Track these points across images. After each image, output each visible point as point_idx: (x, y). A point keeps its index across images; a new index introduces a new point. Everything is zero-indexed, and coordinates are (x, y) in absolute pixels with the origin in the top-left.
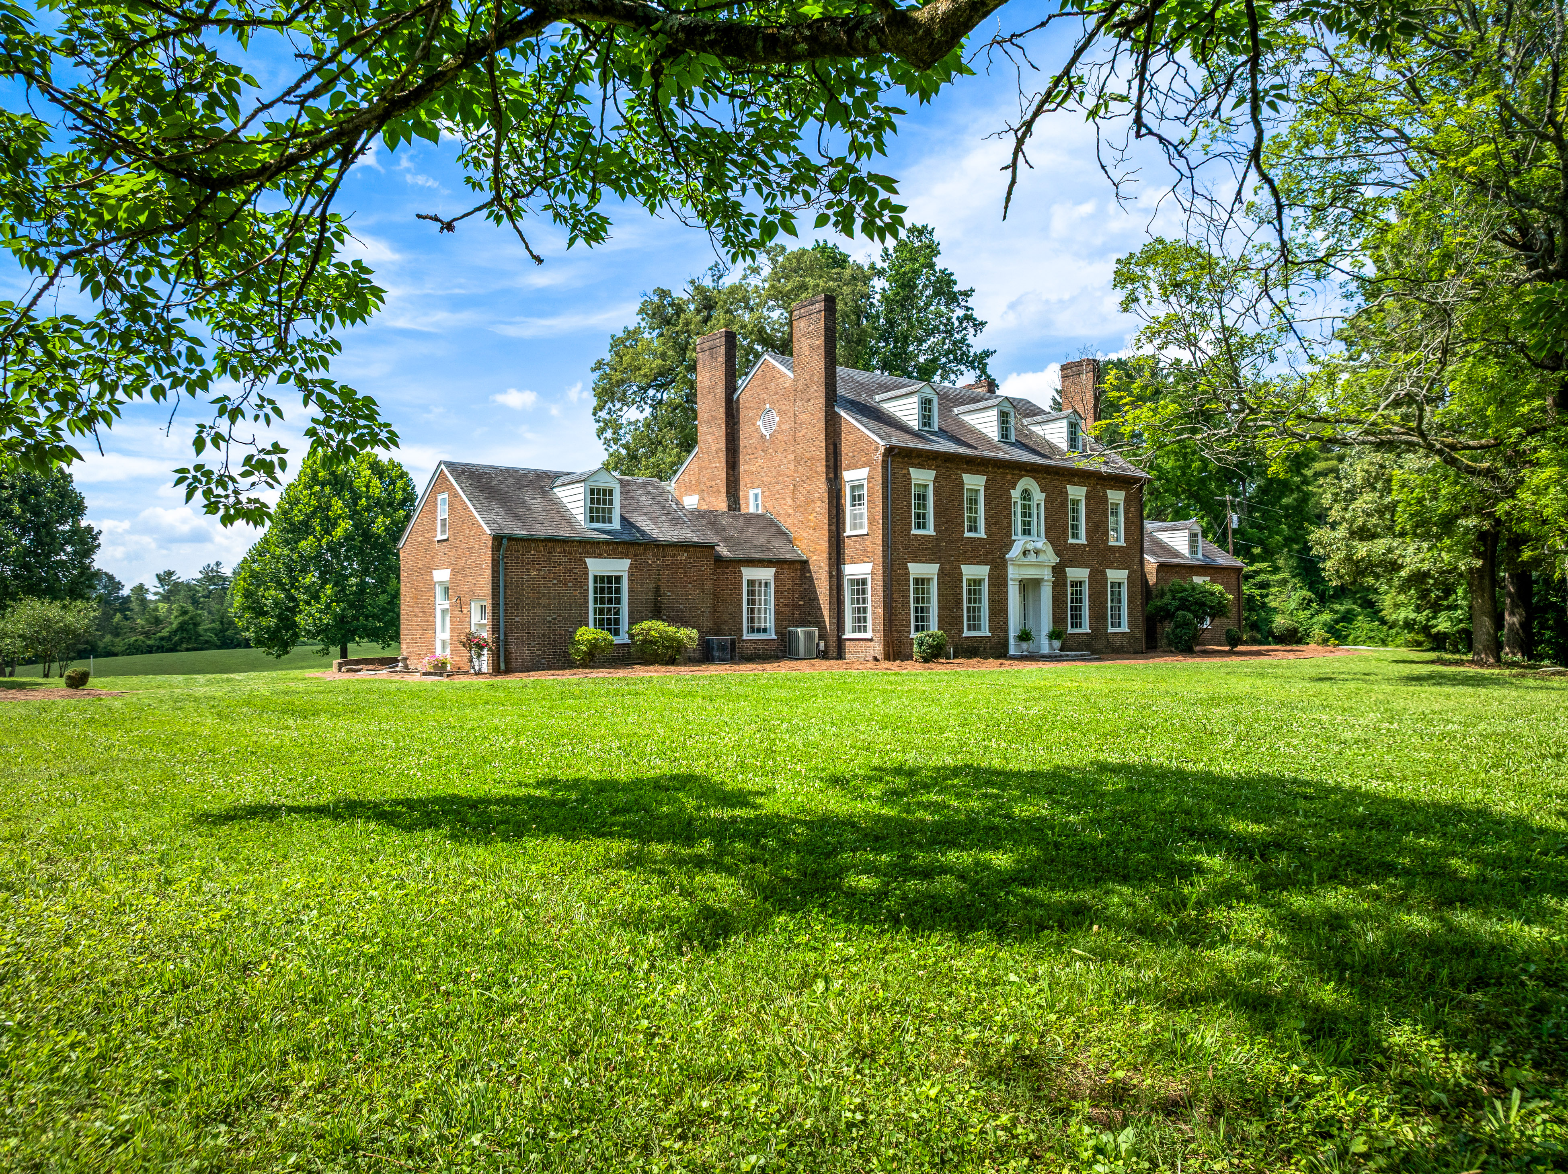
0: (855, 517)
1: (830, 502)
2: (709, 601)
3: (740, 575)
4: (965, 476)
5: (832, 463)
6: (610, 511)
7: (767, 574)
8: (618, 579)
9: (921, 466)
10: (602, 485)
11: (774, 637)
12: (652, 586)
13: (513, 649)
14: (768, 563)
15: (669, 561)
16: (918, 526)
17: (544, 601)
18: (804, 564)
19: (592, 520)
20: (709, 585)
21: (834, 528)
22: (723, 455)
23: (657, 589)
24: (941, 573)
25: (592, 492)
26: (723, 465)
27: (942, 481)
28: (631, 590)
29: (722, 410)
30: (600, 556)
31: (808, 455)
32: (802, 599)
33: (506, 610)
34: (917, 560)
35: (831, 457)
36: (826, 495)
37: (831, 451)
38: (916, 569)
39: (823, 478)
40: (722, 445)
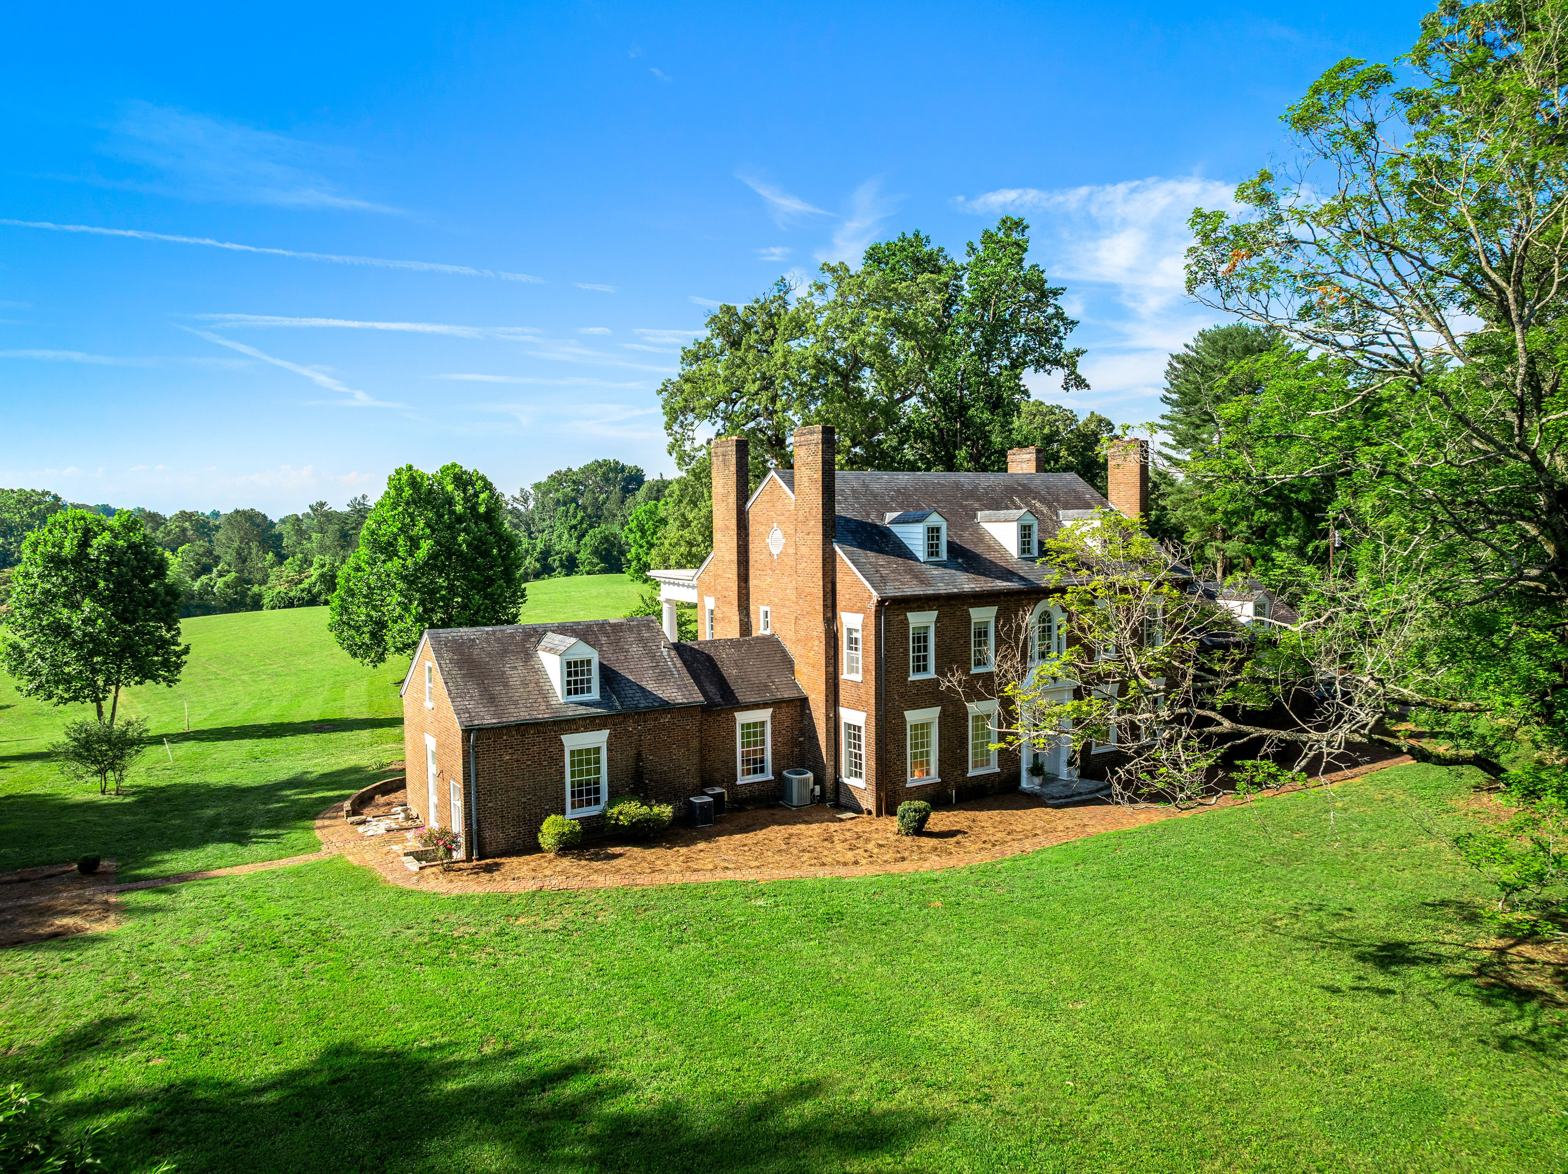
0: (851, 659)
1: (827, 644)
2: (695, 759)
3: (734, 720)
4: (972, 611)
5: (829, 602)
6: (589, 681)
7: (764, 715)
8: (597, 750)
9: (920, 609)
10: (578, 658)
11: (771, 777)
12: (632, 752)
13: (487, 834)
14: (764, 705)
15: (651, 724)
16: (918, 669)
17: (517, 783)
18: (803, 702)
19: (569, 693)
20: (695, 743)
21: (831, 669)
22: (734, 567)
23: (639, 755)
24: (942, 717)
25: (569, 664)
26: (735, 578)
27: (946, 621)
28: (610, 760)
29: (734, 521)
30: (577, 731)
31: (807, 590)
32: (803, 735)
33: (478, 798)
34: (915, 705)
35: (829, 596)
36: (823, 635)
37: (829, 590)
38: (912, 717)
39: (821, 617)
40: (734, 557)
